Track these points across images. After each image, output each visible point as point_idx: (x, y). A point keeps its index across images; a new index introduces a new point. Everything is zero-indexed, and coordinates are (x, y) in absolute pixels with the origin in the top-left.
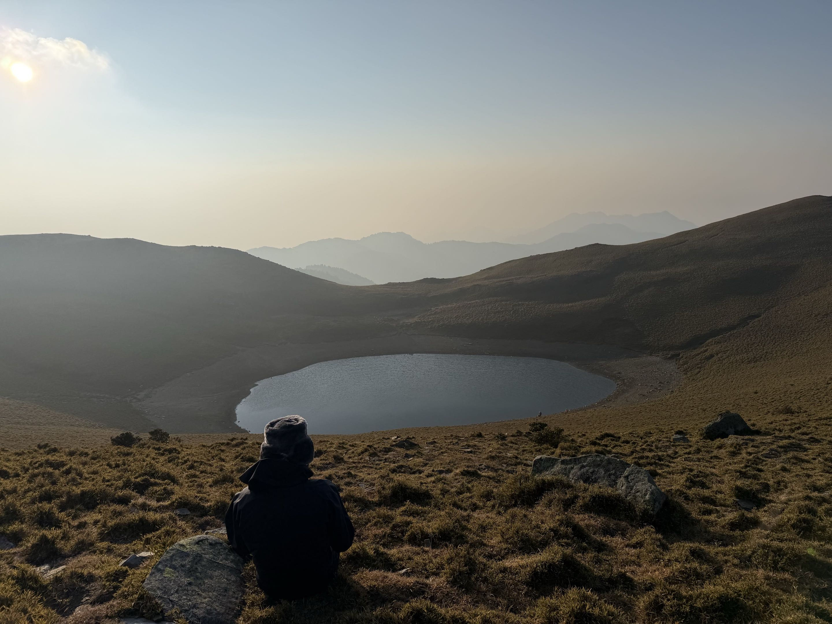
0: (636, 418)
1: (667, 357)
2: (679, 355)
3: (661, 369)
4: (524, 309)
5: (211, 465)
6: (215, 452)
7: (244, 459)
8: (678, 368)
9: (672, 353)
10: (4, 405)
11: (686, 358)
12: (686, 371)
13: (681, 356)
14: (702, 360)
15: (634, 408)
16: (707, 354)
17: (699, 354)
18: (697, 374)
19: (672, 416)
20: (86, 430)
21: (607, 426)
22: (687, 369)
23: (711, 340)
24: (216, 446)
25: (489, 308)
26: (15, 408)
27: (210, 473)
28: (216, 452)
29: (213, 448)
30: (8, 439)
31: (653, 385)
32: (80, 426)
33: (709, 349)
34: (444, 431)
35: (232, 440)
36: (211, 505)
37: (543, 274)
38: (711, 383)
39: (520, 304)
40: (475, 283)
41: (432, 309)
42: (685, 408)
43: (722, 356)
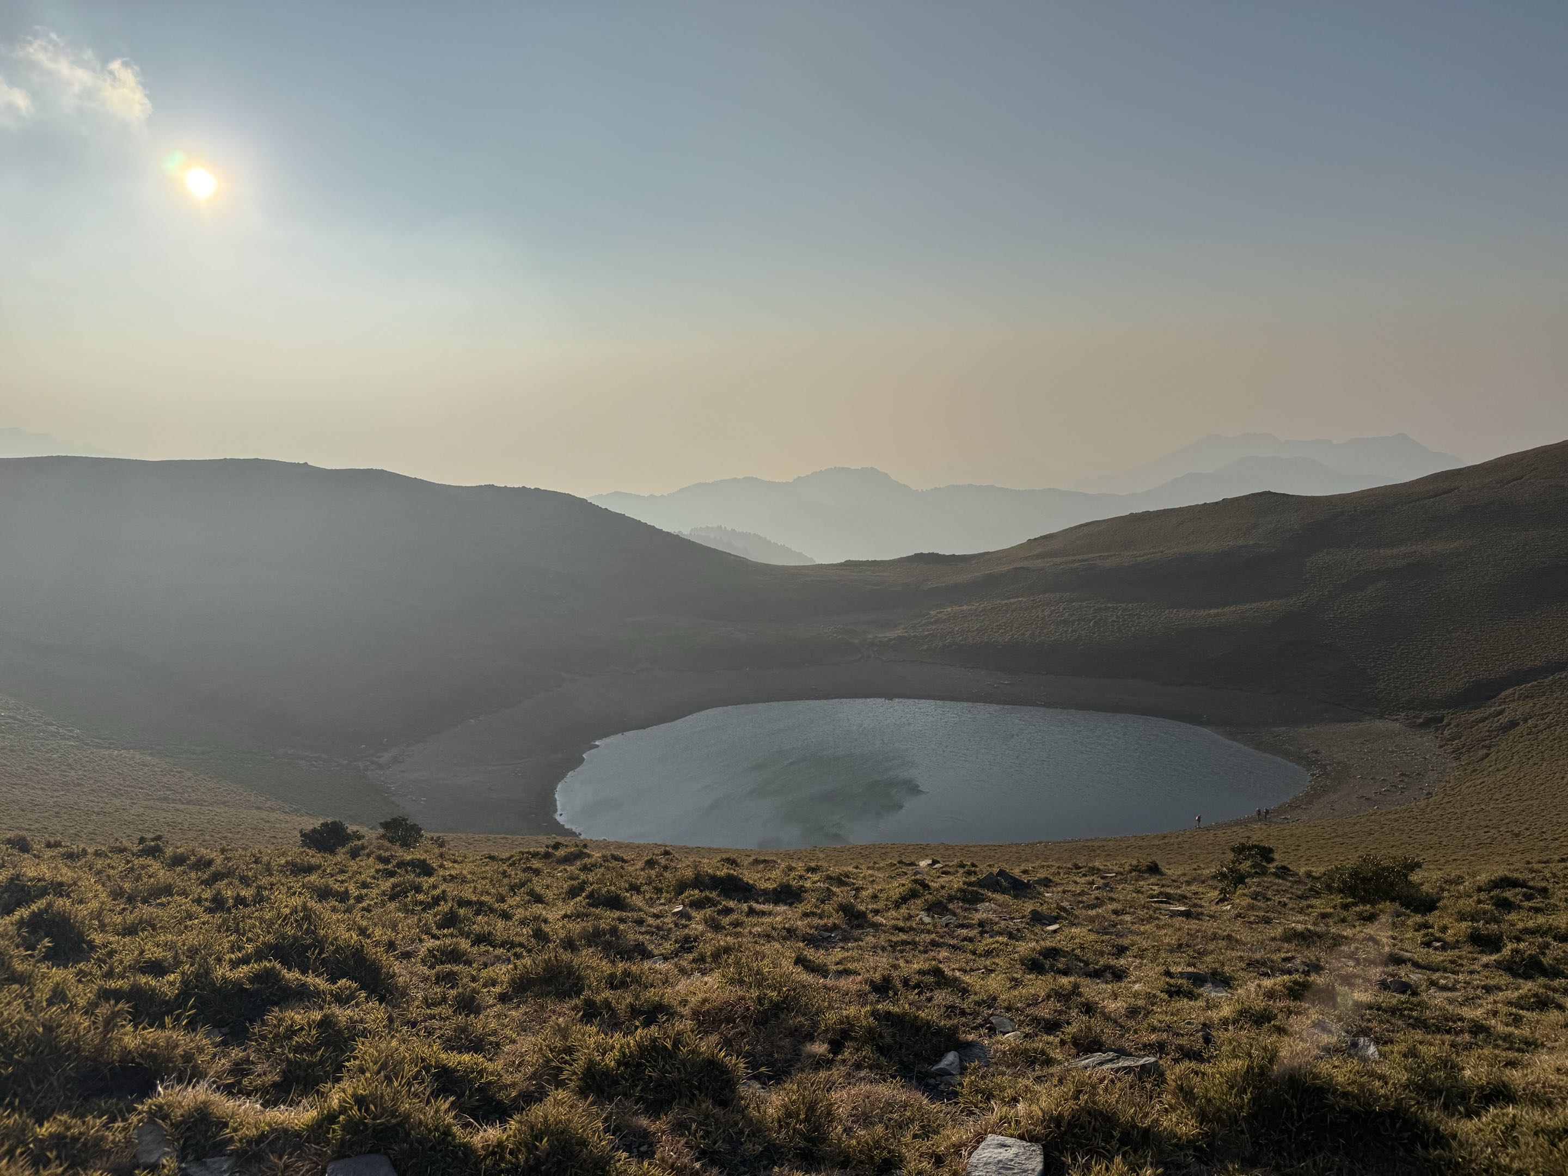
0: (1363, 845)
1: (1415, 722)
2: (1442, 720)
3: (1404, 746)
4: (1118, 617)
5: (506, 916)
6: (517, 875)
7: (595, 900)
8: (1441, 747)
9: (1426, 714)
10: (144, 765)
11: (1457, 726)
12: (1457, 754)
13: (1446, 721)
14: (1492, 731)
15: (1355, 824)
16: (1504, 719)
17: (1486, 718)
18: (1482, 759)
19: (1444, 843)
20: (282, 818)
21: (1303, 859)
22: (1459, 749)
23: (1510, 691)
24: (521, 859)
25: (1046, 614)
26: (162, 771)
27: (502, 945)
28: (521, 875)
29: (513, 864)
30: (141, 827)
31: (1388, 778)
32: (272, 810)
33: (1507, 711)
34: (958, 854)
35: (556, 846)
36: (500, 1144)
37: (1157, 550)
38: (1515, 780)
39: (1110, 608)
40: (1018, 565)
41: (932, 612)
42: (1469, 828)
43: (1537, 725)
